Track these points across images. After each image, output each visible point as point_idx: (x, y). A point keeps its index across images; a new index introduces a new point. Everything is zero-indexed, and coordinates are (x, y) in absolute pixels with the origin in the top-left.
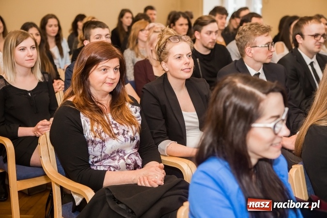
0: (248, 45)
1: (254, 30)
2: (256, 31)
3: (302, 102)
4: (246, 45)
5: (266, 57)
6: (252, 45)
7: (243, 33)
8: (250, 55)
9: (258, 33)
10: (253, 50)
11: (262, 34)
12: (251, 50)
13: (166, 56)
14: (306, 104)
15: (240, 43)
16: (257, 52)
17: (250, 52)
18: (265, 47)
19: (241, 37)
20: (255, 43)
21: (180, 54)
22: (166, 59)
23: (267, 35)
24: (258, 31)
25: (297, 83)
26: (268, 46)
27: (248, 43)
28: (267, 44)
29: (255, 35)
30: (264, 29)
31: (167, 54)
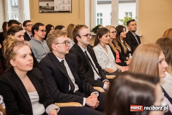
0: (53, 43)
1: (56, 34)
2: (57, 34)
3: (85, 74)
4: (52, 43)
5: (65, 50)
6: (55, 43)
7: (50, 36)
8: (55, 49)
9: (58, 35)
10: (56, 46)
11: (61, 36)
12: (55, 46)
13: (14, 56)
14: (87, 75)
15: (48, 43)
16: (59, 47)
17: (55, 48)
18: (63, 43)
19: (49, 39)
20: (57, 42)
21: (25, 54)
22: (14, 58)
23: (64, 36)
24: (58, 34)
25: (81, 64)
26: (66, 43)
27: (53, 42)
28: (65, 41)
29: (57, 36)
30: (62, 32)
31: (14, 54)
